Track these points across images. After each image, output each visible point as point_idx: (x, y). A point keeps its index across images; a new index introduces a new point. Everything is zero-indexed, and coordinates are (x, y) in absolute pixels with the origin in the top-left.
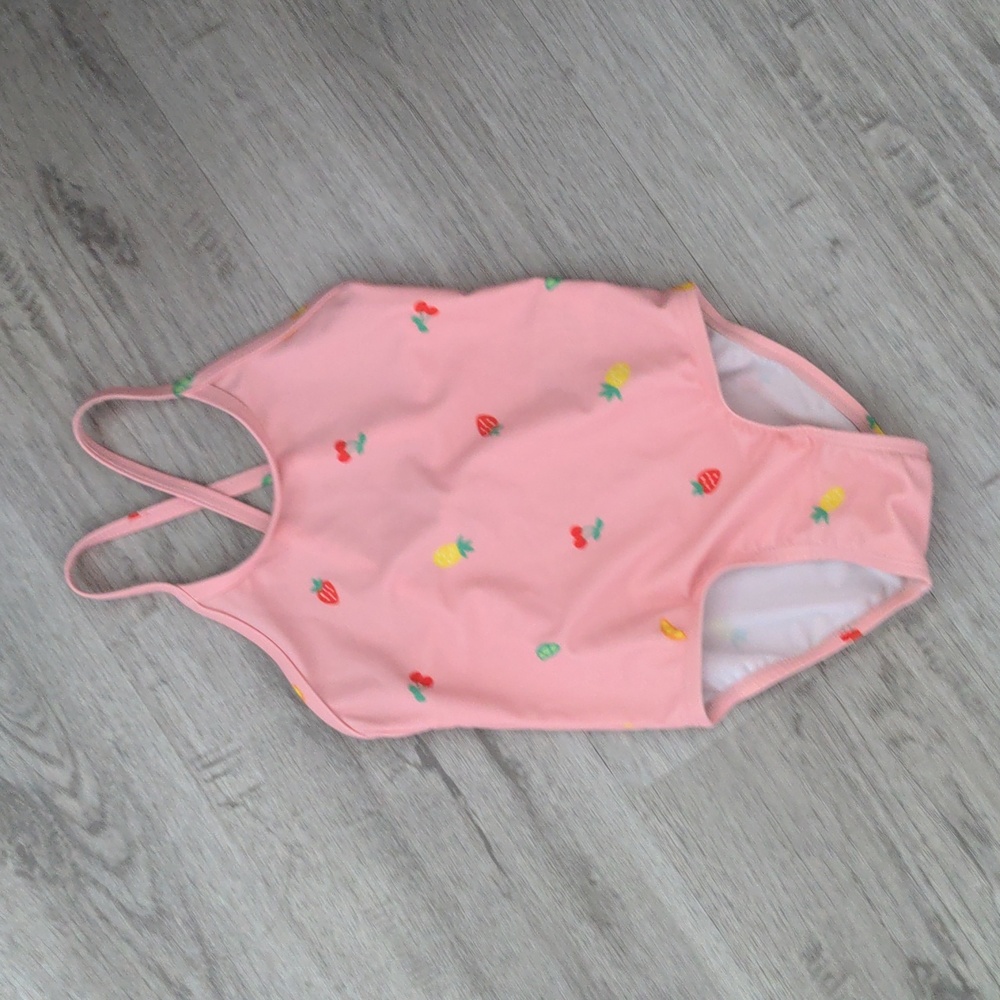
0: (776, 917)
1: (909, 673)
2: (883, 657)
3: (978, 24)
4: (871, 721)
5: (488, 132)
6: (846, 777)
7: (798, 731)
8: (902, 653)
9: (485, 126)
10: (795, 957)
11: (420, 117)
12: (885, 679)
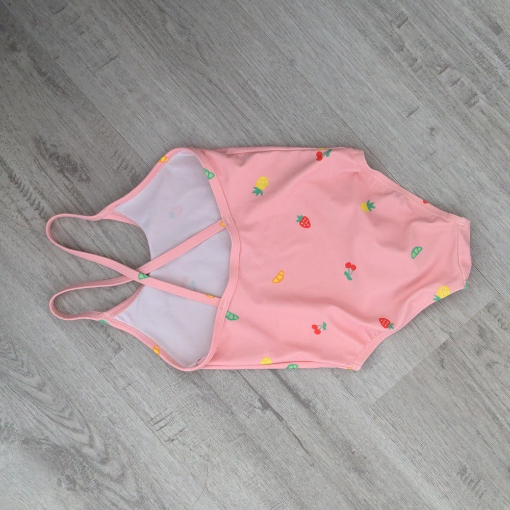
0: (443, 457)
1: (492, 331)
2: (479, 326)
3: (488, 16)
4: (477, 357)
5: (256, 95)
6: (468, 385)
7: (443, 367)
8: (488, 323)
9: (255, 92)
10: (454, 474)
11: (222, 91)
12: (481, 336)
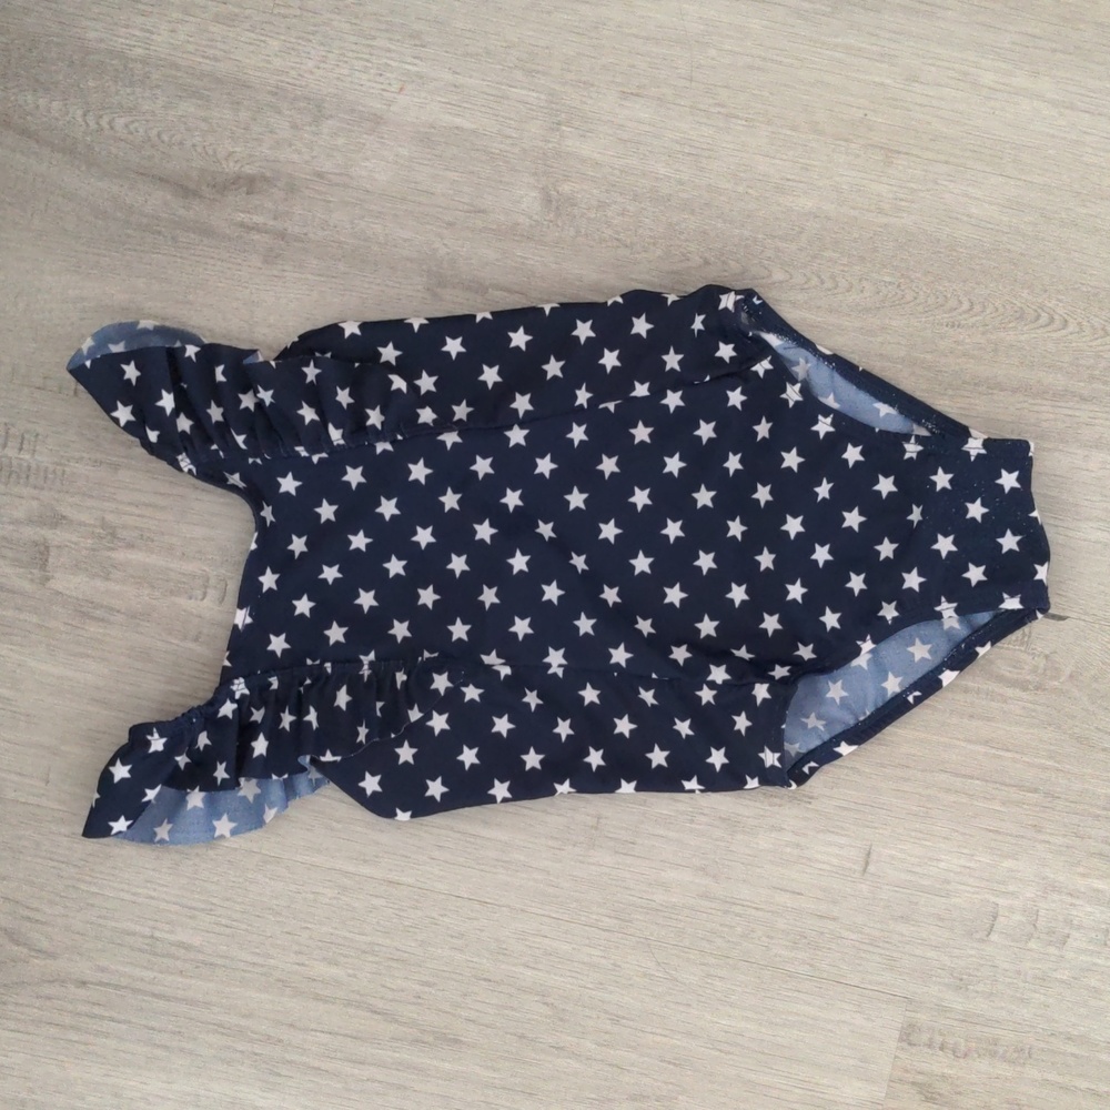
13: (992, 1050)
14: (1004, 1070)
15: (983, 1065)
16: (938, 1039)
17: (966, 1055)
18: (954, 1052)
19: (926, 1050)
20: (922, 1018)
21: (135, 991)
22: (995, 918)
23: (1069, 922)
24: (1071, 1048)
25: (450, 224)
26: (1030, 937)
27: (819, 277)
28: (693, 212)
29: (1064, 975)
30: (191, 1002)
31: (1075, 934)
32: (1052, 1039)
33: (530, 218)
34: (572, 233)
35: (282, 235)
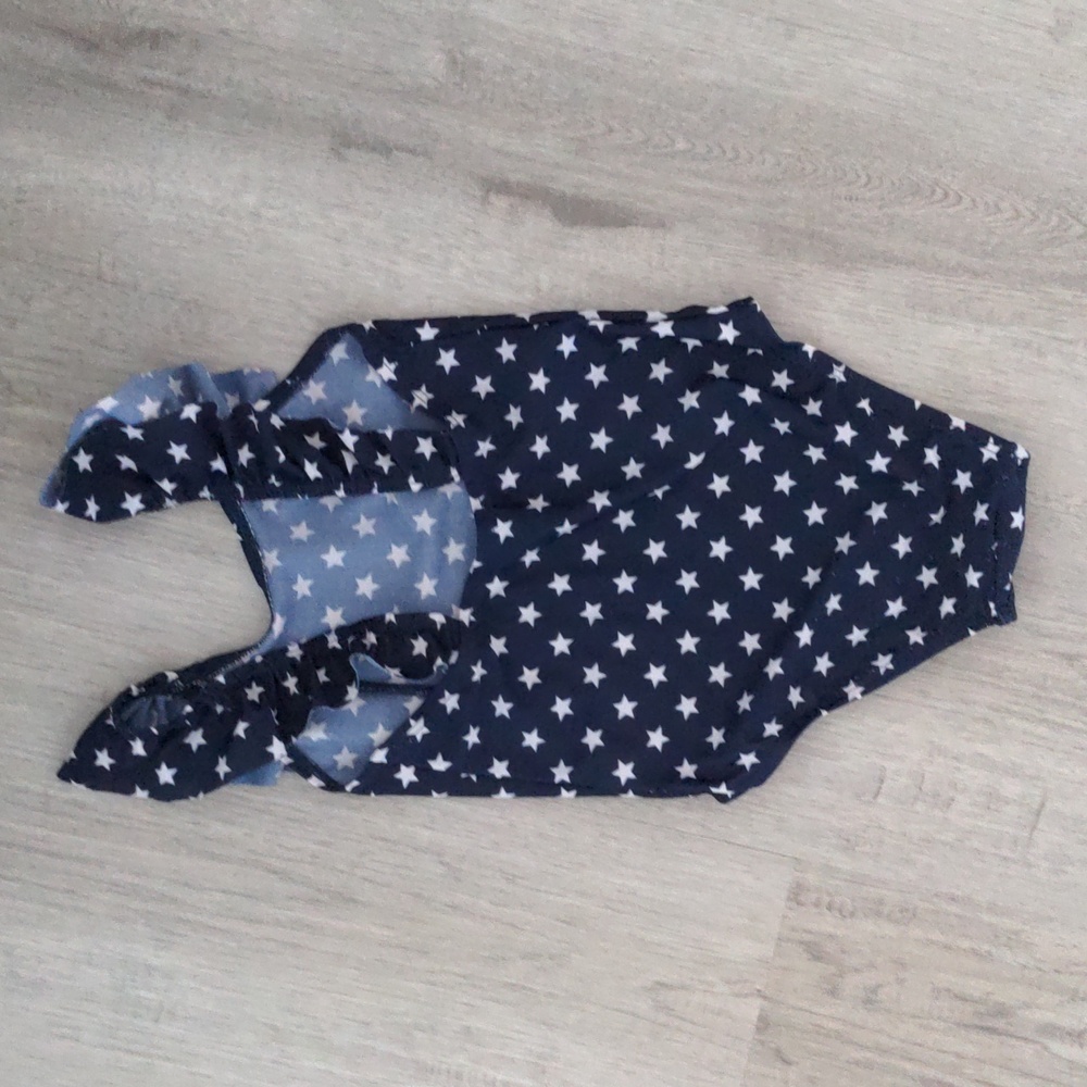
13: (877, 910)
14: (889, 930)
15: (869, 926)
16: (826, 899)
17: (852, 915)
18: (840, 911)
19: (814, 910)
20: (811, 878)
21: (28, 849)
22: (882, 781)
23: (953, 785)
24: (953, 908)
25: (355, 85)
26: (916, 799)
27: (720, 147)
28: (597, 79)
29: (949, 837)
30: (85, 861)
31: (959, 797)
32: (935, 900)
33: (435, 79)
34: (477, 95)
35: (185, 91)
